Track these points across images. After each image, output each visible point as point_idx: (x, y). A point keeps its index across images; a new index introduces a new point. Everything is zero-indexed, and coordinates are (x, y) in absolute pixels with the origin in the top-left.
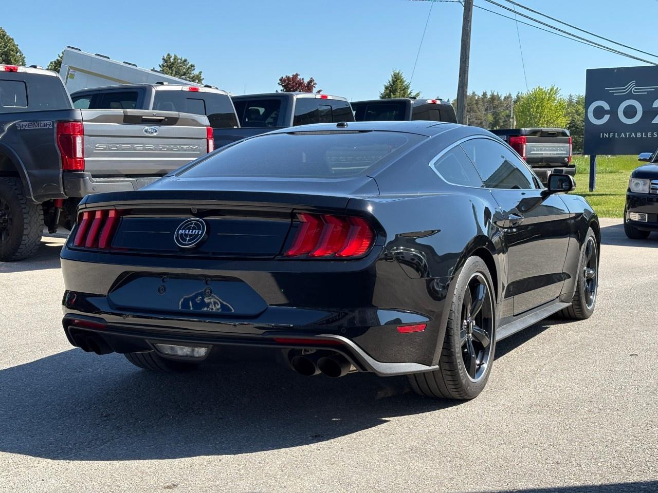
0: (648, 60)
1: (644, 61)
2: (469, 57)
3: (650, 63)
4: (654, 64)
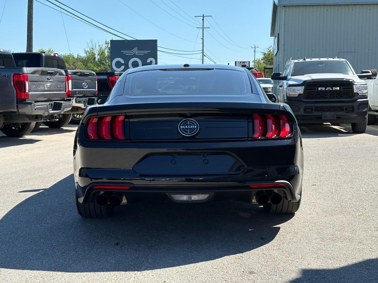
0: (120, 36)
1: (120, 37)
2: (32, 29)
3: (123, 38)
4: (124, 39)
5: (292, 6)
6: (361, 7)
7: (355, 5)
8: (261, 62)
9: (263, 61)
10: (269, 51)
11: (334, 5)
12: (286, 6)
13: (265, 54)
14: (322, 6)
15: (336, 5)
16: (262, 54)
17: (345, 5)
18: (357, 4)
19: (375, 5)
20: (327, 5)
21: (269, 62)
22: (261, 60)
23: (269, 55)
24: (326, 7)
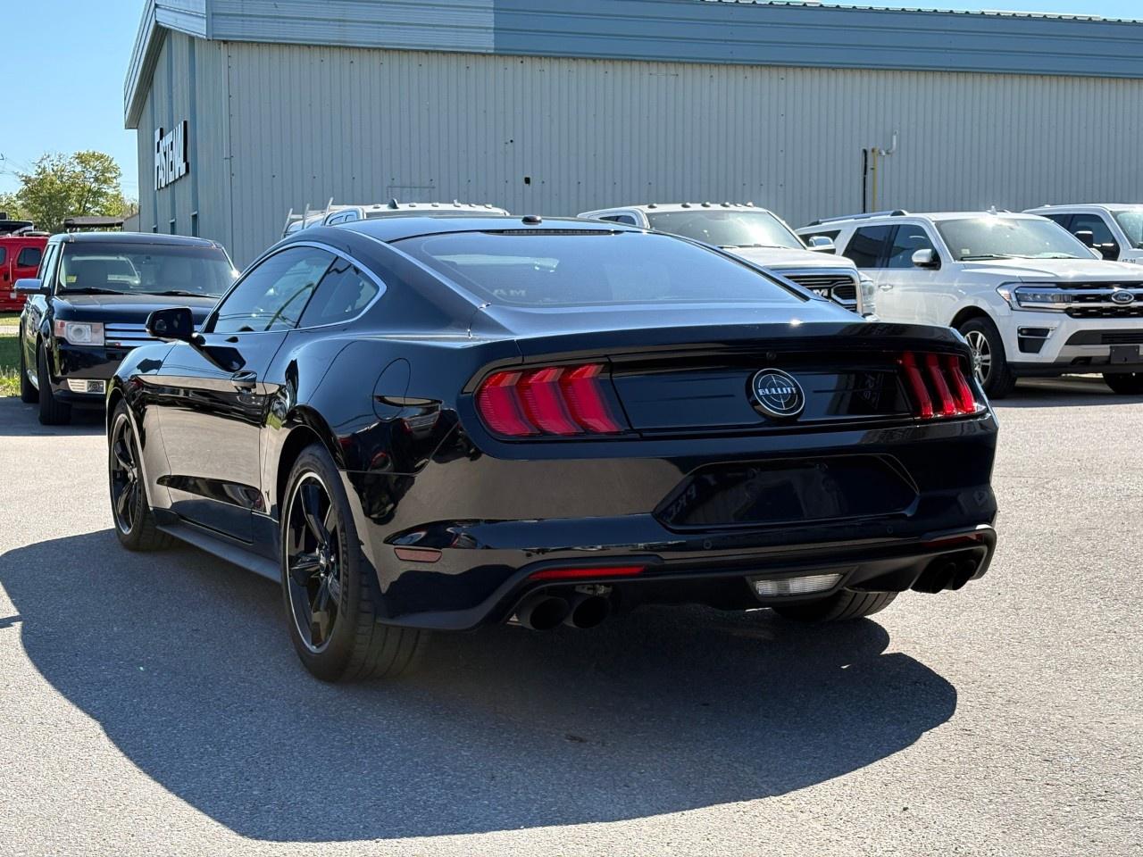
5: (248, 42)
6: (444, 58)
7: (427, 52)
8: (15, 206)
9: (21, 202)
10: (40, 170)
11: (369, 49)
12: (232, 42)
13: (27, 181)
14: (337, 50)
15: (375, 49)
16: (19, 180)
17: (399, 50)
18: (432, 49)
19: (481, 57)
20: (349, 48)
21: (41, 205)
22: (15, 199)
23: (42, 182)
24: (346, 52)
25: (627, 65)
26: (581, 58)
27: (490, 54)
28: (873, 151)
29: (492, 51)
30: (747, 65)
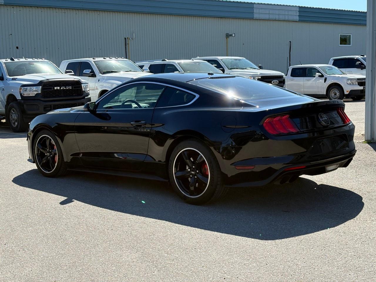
25: (48, 9)
26: (33, 6)
27: (2, 5)
28: (128, 38)
29: (3, 4)
30: (87, 10)
